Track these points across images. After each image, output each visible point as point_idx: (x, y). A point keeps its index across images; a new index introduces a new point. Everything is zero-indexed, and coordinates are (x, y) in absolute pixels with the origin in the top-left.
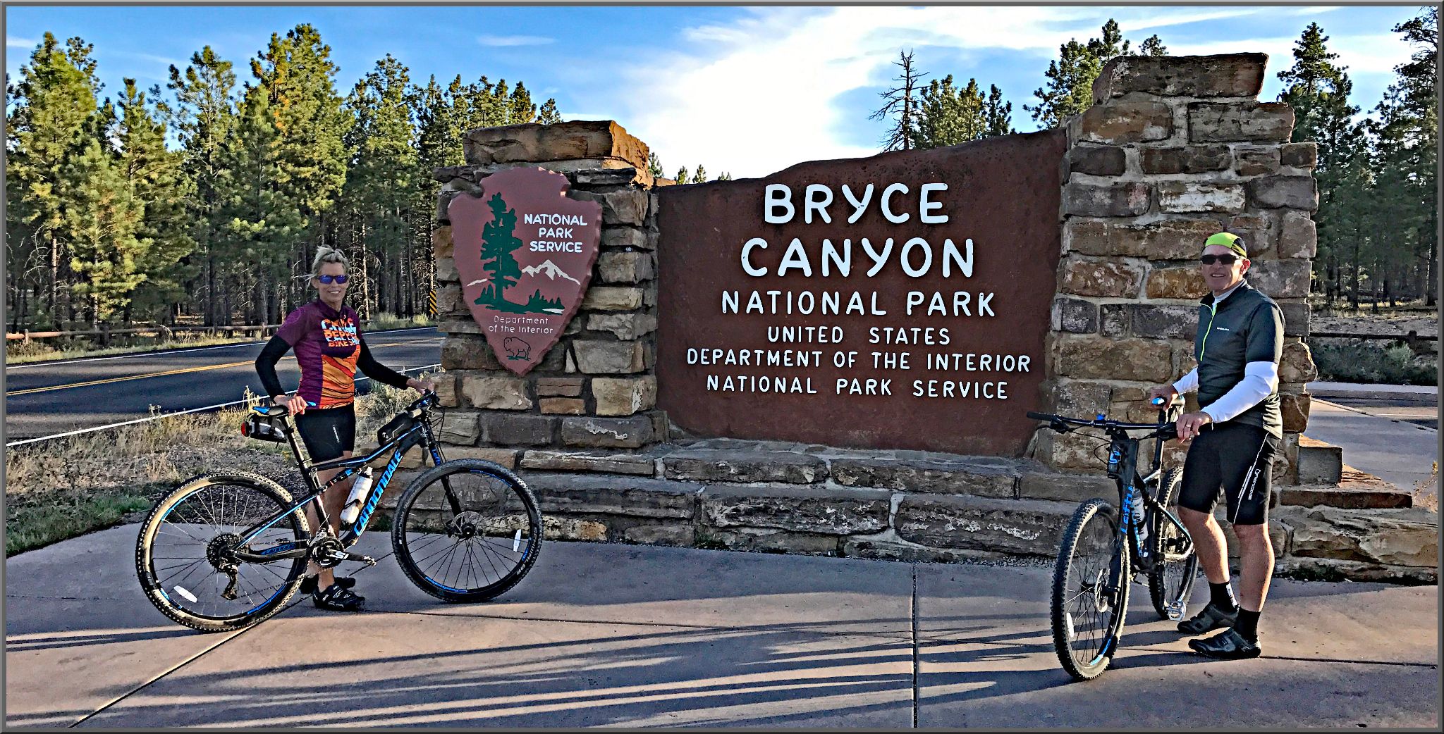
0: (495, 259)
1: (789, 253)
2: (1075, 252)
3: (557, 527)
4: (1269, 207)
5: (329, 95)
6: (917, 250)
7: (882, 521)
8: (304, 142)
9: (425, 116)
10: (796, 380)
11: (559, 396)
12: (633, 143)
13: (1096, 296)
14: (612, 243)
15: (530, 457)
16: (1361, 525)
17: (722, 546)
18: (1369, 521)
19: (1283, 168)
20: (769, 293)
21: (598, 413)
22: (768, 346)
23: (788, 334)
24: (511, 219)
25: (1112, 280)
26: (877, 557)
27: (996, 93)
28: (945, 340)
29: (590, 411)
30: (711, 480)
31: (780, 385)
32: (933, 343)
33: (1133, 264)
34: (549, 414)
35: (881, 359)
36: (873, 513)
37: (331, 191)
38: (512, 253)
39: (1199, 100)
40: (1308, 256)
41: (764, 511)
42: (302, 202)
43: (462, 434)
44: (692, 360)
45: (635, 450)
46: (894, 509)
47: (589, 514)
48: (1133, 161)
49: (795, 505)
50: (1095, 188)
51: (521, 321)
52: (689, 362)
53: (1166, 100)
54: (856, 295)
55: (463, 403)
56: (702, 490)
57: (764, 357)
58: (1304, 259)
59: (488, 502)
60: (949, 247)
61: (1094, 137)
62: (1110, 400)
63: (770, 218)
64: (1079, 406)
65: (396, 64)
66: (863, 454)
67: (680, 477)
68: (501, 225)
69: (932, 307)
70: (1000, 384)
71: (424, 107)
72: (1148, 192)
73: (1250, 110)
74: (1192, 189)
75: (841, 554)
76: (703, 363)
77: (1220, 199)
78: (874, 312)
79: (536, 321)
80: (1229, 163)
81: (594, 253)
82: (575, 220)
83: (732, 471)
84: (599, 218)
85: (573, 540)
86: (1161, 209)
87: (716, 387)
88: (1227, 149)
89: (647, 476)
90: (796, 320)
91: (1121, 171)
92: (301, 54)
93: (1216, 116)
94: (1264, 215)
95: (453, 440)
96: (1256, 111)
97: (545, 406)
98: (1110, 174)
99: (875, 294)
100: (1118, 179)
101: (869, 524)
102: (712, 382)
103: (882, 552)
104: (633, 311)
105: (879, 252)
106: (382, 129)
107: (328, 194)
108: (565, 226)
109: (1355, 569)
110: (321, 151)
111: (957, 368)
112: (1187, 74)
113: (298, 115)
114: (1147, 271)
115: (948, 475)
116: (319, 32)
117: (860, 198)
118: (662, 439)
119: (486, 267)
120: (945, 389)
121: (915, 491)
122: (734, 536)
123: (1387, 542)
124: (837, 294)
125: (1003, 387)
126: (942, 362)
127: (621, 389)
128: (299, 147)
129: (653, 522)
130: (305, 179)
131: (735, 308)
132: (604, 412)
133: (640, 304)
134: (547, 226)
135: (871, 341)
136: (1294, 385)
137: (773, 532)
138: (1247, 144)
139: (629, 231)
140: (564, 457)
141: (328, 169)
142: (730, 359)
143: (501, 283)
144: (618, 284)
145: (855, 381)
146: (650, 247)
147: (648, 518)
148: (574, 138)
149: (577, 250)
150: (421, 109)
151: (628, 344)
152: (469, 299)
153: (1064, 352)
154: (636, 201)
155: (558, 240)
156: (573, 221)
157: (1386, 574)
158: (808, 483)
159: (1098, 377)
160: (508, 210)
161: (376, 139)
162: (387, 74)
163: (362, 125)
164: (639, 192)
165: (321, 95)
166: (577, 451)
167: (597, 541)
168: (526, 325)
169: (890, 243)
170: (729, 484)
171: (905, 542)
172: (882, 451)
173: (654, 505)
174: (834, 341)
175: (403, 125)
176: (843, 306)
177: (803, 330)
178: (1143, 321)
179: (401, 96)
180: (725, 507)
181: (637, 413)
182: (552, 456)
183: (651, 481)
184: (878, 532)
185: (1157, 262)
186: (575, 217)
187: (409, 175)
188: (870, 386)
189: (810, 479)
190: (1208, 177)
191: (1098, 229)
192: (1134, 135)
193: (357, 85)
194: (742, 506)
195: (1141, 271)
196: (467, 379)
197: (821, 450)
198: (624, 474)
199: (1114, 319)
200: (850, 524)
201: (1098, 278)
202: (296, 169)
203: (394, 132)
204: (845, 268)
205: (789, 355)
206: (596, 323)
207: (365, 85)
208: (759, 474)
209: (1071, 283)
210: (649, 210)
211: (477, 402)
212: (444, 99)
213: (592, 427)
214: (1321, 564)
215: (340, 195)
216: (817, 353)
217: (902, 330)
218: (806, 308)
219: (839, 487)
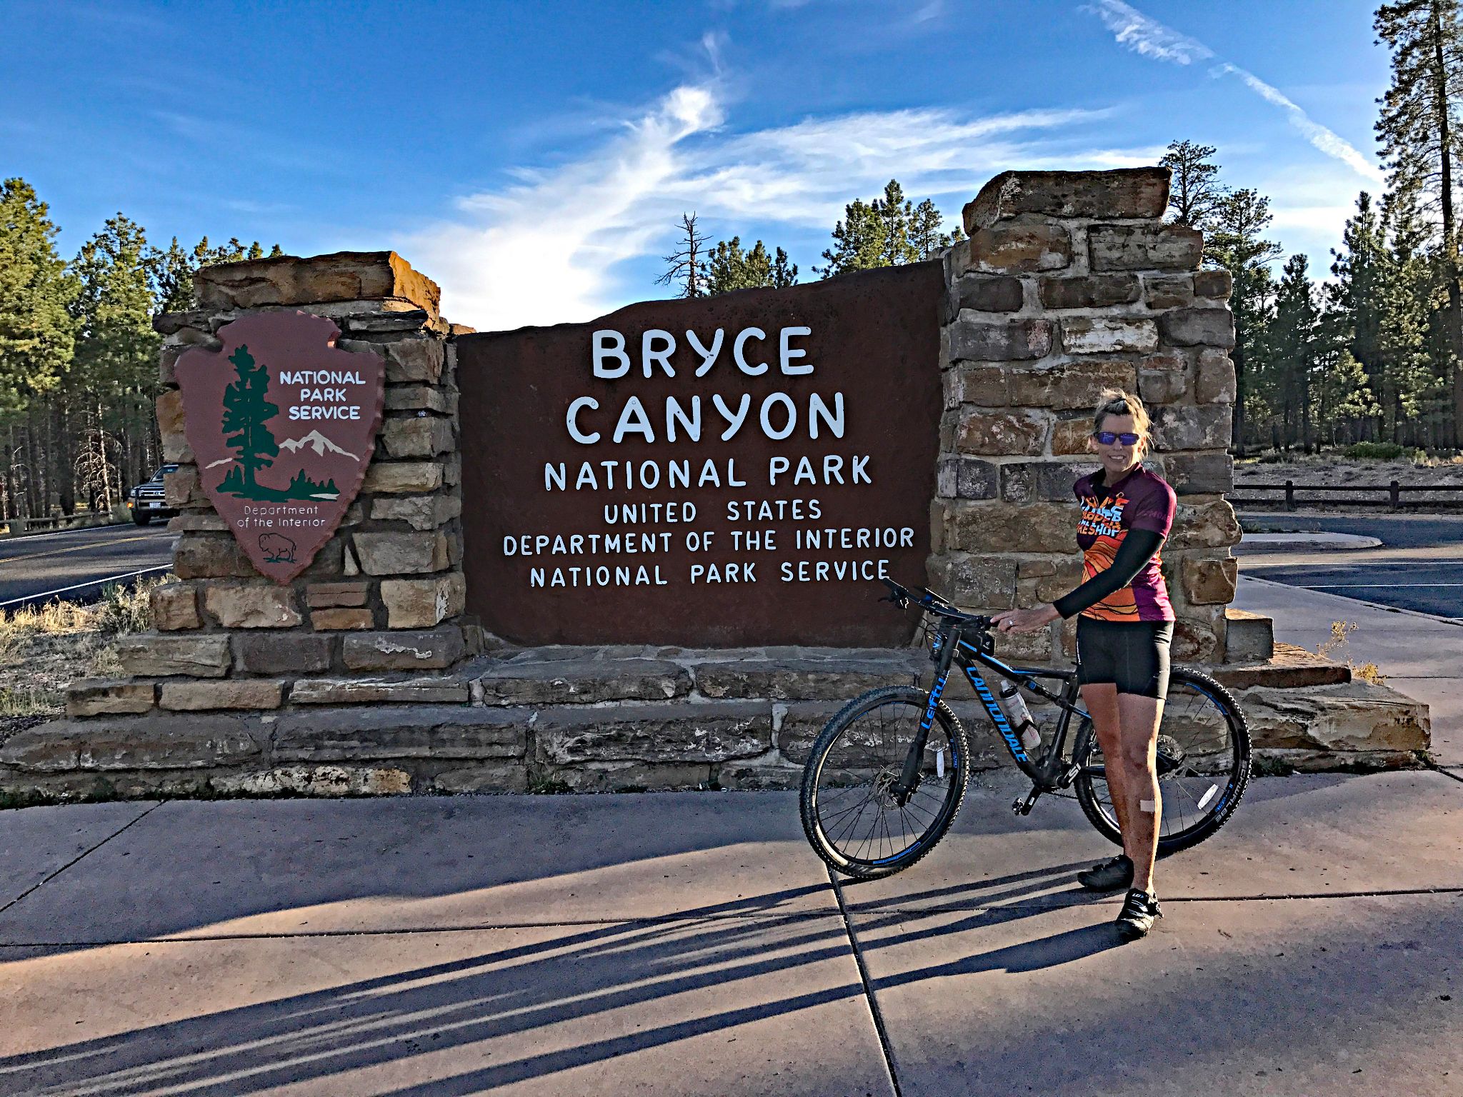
0: (242, 431)
1: (626, 414)
2: (971, 403)
3: (343, 780)
4: (1183, 345)
5: (49, 259)
6: (779, 408)
7: (763, 740)
8: (19, 311)
9: (168, 283)
10: (642, 569)
11: (338, 606)
12: (420, 280)
13: (995, 455)
14: (400, 407)
15: (301, 688)
16: (1306, 707)
17: (564, 788)
18: (1314, 702)
19: (1196, 300)
20: (603, 464)
21: (390, 625)
22: (605, 529)
23: (630, 514)
24: (263, 379)
25: (1013, 436)
26: (759, 787)
27: (782, 256)
28: (815, 513)
29: (380, 624)
30: (544, 703)
31: (622, 576)
32: (802, 517)
33: (1035, 416)
34: (325, 631)
35: (742, 540)
36: (752, 732)
37: (56, 367)
38: (264, 423)
39: (1101, 222)
40: (1228, 400)
41: (618, 739)
42: (20, 379)
43: (209, 662)
44: (510, 550)
45: (442, 671)
46: (777, 725)
47: (385, 760)
48: (1031, 294)
49: (657, 728)
50: (990, 327)
51: (281, 511)
52: (507, 553)
53: (1062, 222)
54: (709, 464)
55: (206, 622)
56: (533, 719)
57: (601, 543)
58: (1224, 403)
59: (246, 752)
60: (816, 402)
61: (984, 266)
62: (1017, 576)
63: (599, 372)
64: (981, 586)
65: (129, 224)
66: (728, 655)
67: (504, 702)
68: (248, 386)
69: (799, 475)
70: (881, 562)
71: (166, 272)
72: (1049, 329)
73: (1156, 233)
74: (1099, 325)
75: (716, 787)
76: (524, 553)
77: (1130, 336)
78: (732, 483)
79: (301, 510)
80: (1138, 295)
81: (376, 419)
82: (349, 377)
83: (572, 690)
84: (381, 374)
85: (366, 795)
86: (1064, 349)
87: (541, 583)
88: (1136, 277)
89: (460, 703)
90: (638, 496)
91: (1018, 307)
92: (10, 212)
93: (1119, 240)
94: (1178, 354)
95: (196, 671)
96: (1162, 234)
97: (320, 621)
98: (1006, 310)
99: (731, 462)
100: (1015, 316)
101: (747, 746)
102: (537, 577)
103: (765, 780)
104: (430, 493)
105: (735, 411)
106: (115, 296)
107: (52, 370)
108: (337, 386)
109: (1303, 758)
110: (41, 320)
111: (830, 546)
112: (1087, 191)
113: (10, 280)
114: (1052, 423)
115: (836, 677)
116: (34, 187)
117: (708, 345)
118: (474, 651)
119: (231, 443)
120: (818, 571)
121: (798, 699)
122: (579, 774)
123: (1338, 725)
124: (686, 463)
125: (884, 566)
126: (813, 539)
127: (420, 593)
128: (12, 317)
129: (472, 764)
130: (22, 353)
131: (562, 484)
132: (399, 625)
133: (440, 483)
134: (312, 387)
135: (729, 517)
136: (1220, 549)
137: (629, 765)
138: (1155, 272)
139: (421, 390)
140: (349, 685)
141: (52, 342)
142: (559, 547)
143: (252, 463)
144: (411, 459)
145: (713, 567)
146: (449, 411)
147: (466, 759)
148: (341, 274)
149: (354, 416)
150: (163, 275)
151: (426, 535)
152: (209, 486)
153: (961, 523)
154: (430, 352)
155: (328, 404)
156: (346, 380)
157: (1336, 762)
158: (668, 698)
159: (1002, 550)
160: (257, 367)
161: (108, 306)
162: (118, 235)
163: (92, 293)
164: (431, 340)
165: (39, 258)
166: (364, 677)
167: (402, 795)
168: (287, 516)
169: (746, 399)
170: (568, 707)
171: (791, 765)
172: (748, 649)
173: (473, 743)
174: (685, 519)
175: (141, 291)
176: (694, 477)
177: (648, 509)
178: (1050, 482)
179: (137, 260)
180: (568, 739)
181: (442, 621)
182: (330, 685)
183: (464, 710)
184: (760, 754)
185: (1064, 412)
186: (349, 374)
187: (150, 348)
188: (731, 572)
189: (670, 693)
190: (1116, 311)
191: (993, 375)
192: (1030, 263)
193: (83, 248)
194: (588, 736)
195: (1044, 423)
196: (211, 591)
197: (677, 653)
198: (430, 703)
199: (1017, 481)
200: (725, 748)
201: (997, 433)
202: (11, 342)
203: (130, 299)
204: (694, 432)
205: (631, 539)
206: (381, 510)
207: (93, 247)
208: (605, 691)
209: (965, 440)
210: (445, 363)
211: (227, 621)
212: (189, 264)
213: (384, 645)
214: (1266, 755)
215: (68, 370)
216: (666, 535)
217: (765, 504)
218: (650, 481)
219: (707, 701)
